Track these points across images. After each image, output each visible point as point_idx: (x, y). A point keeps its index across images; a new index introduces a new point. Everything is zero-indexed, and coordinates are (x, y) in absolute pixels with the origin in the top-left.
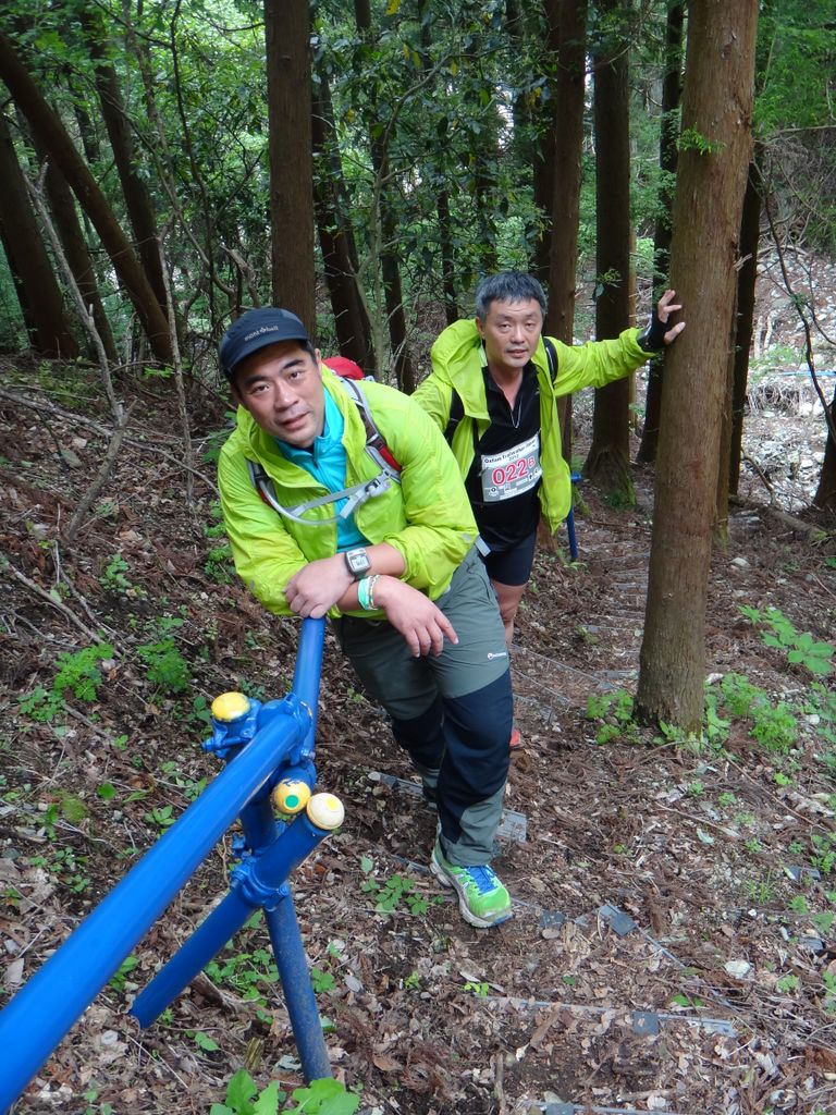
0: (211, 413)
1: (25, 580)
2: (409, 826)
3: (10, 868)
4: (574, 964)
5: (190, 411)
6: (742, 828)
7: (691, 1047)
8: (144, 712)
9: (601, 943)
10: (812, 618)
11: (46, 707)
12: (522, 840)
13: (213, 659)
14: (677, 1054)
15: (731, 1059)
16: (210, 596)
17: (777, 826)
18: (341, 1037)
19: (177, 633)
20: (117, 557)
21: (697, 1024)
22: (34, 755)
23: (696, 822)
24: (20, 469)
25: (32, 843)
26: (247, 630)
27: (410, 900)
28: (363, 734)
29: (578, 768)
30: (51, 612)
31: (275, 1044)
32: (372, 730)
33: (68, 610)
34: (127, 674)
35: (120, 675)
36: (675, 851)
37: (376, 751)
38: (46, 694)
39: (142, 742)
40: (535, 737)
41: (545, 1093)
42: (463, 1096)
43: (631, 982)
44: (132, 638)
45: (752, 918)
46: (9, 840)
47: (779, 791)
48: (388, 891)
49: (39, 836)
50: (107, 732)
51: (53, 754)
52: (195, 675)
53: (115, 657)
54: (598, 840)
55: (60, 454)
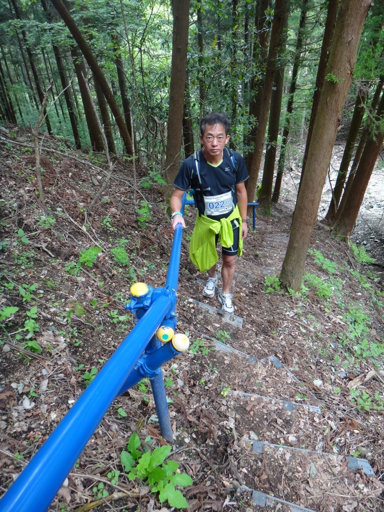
0: (144, 173)
1: (74, 222)
2: (202, 319)
3: (51, 335)
4: (260, 378)
5: (137, 171)
6: (315, 328)
7: (305, 417)
8: (111, 272)
9: (270, 371)
10: (327, 254)
11: (75, 269)
12: (241, 327)
13: (138, 255)
14: (300, 419)
15: (320, 423)
16: (138, 232)
17: (326, 327)
18: (175, 407)
19: (126, 245)
20: (108, 217)
21: (307, 408)
22: (68, 287)
23: (299, 324)
24: (77, 184)
25: (61, 324)
26: (150, 245)
27: (202, 349)
28: (187, 284)
29: (259, 301)
30: (82, 234)
31: (150, 410)
32: (190, 283)
33: (88, 234)
34: (106, 258)
35: (104, 258)
36: (293, 335)
37: (191, 291)
38: (75, 264)
39: (110, 283)
40: (244, 289)
41: (250, 432)
42: (220, 433)
43: (281, 386)
44: (110, 245)
45: (321, 363)
46: (52, 323)
47: (326, 314)
48: (195, 346)
49: (64, 322)
50: (97, 280)
51: (76, 287)
52: (131, 260)
53: (103, 252)
54: (266, 328)
55: (92, 180)
